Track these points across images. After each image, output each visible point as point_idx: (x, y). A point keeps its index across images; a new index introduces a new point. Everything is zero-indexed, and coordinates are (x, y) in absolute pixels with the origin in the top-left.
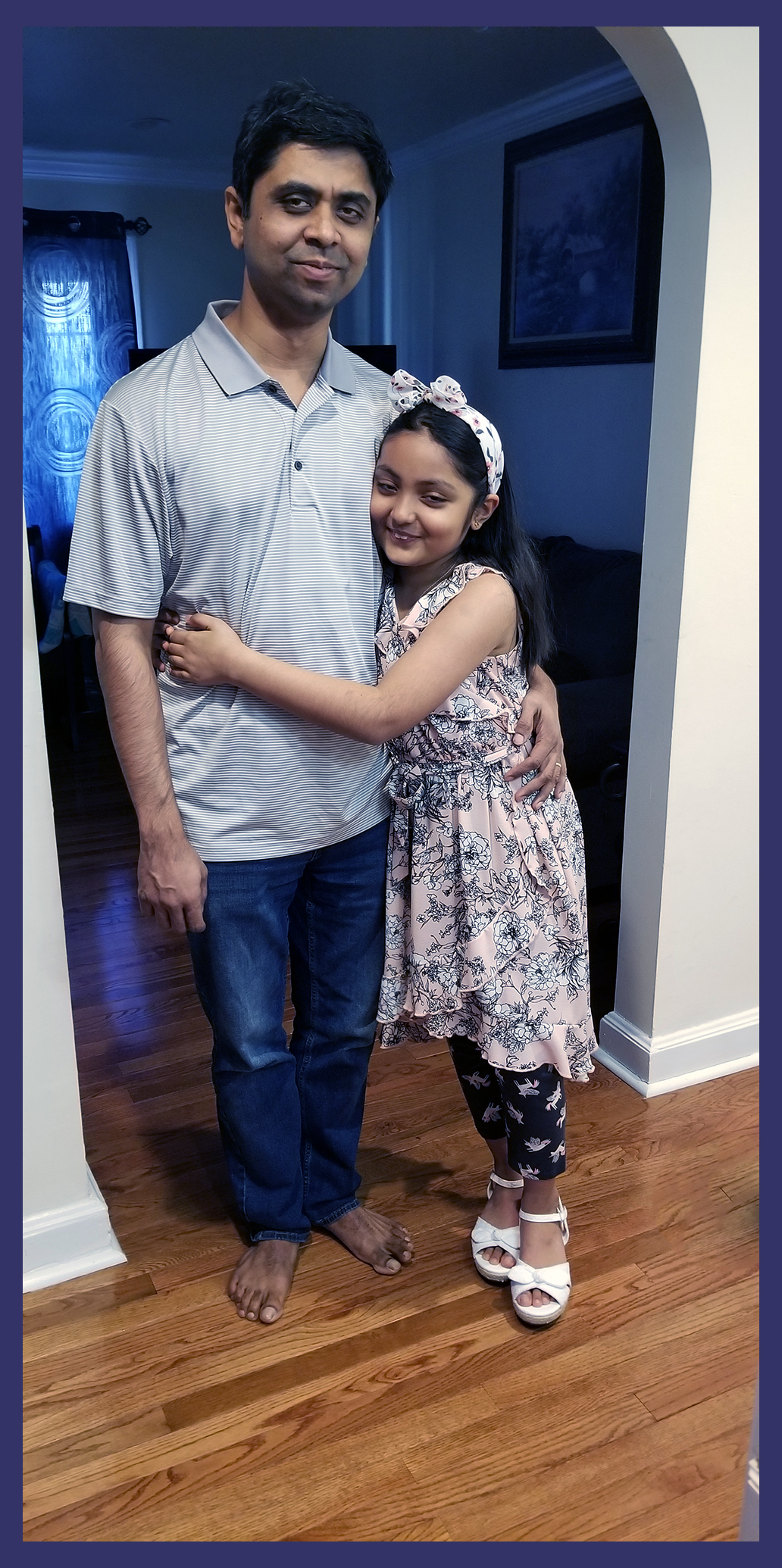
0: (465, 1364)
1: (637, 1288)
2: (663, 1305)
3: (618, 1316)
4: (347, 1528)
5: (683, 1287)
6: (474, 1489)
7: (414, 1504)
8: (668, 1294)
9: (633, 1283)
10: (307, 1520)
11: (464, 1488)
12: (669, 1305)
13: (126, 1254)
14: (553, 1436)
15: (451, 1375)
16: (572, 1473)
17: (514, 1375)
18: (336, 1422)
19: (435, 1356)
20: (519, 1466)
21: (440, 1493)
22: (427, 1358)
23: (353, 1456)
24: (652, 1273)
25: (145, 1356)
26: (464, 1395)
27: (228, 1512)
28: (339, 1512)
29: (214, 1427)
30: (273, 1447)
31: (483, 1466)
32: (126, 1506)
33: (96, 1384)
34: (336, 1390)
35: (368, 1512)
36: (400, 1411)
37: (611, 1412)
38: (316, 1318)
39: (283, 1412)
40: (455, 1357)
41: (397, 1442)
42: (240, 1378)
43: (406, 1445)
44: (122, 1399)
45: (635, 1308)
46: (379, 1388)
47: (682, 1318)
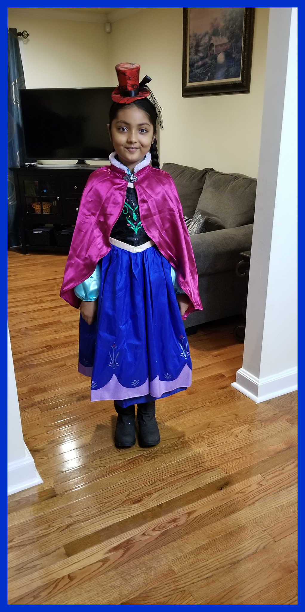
0: (192, 521)
1: (262, 485)
2: (273, 491)
3: (255, 497)
4: (149, 597)
5: (280, 483)
6: (201, 576)
7: (176, 584)
8: (275, 486)
9: (260, 482)
10: (131, 594)
11: (197, 576)
12: (276, 491)
13: (43, 479)
14: (233, 551)
15: (187, 526)
16: (243, 567)
17: (214, 525)
18: (139, 550)
19: (179, 518)
20: (219, 565)
21: (187, 579)
22: (176, 519)
23: (148, 564)
24: (267, 478)
25: (54, 524)
26: (193, 534)
27: (96, 592)
28: (144, 589)
29: (87, 554)
30: (113, 562)
31: (205, 566)
32: (51, 592)
33: (34, 537)
34: (138, 535)
35: (157, 589)
36: (167, 543)
37: (256, 539)
38: (127, 503)
39: (116, 546)
40: (188, 518)
41: (166, 557)
42: (97, 532)
43: (171, 558)
44: (45, 543)
45: (261, 493)
46: (157, 533)
47: (282, 497)
